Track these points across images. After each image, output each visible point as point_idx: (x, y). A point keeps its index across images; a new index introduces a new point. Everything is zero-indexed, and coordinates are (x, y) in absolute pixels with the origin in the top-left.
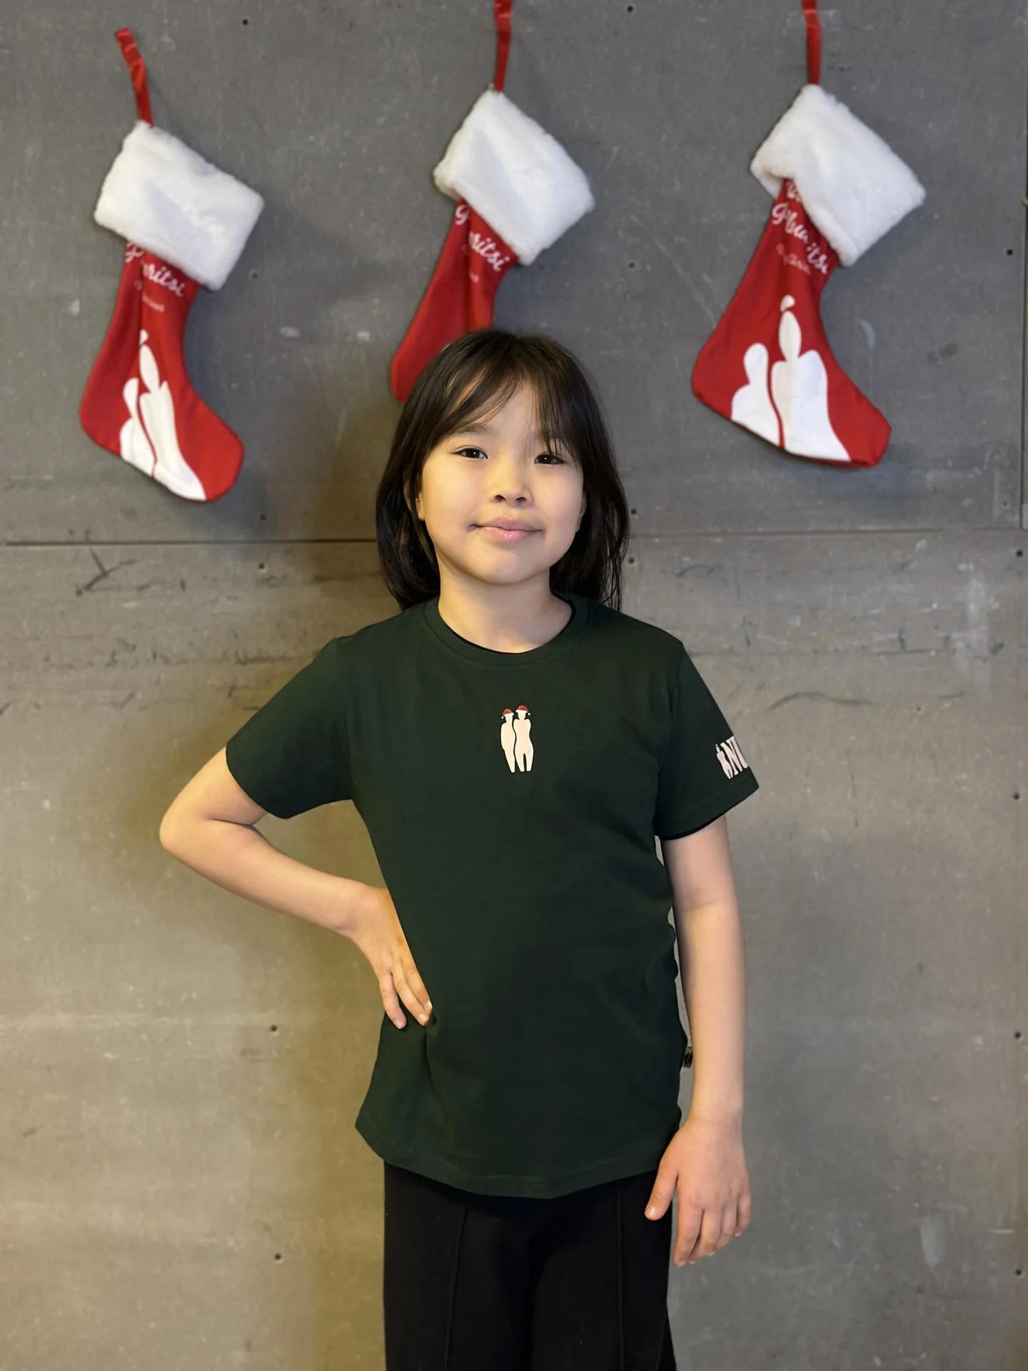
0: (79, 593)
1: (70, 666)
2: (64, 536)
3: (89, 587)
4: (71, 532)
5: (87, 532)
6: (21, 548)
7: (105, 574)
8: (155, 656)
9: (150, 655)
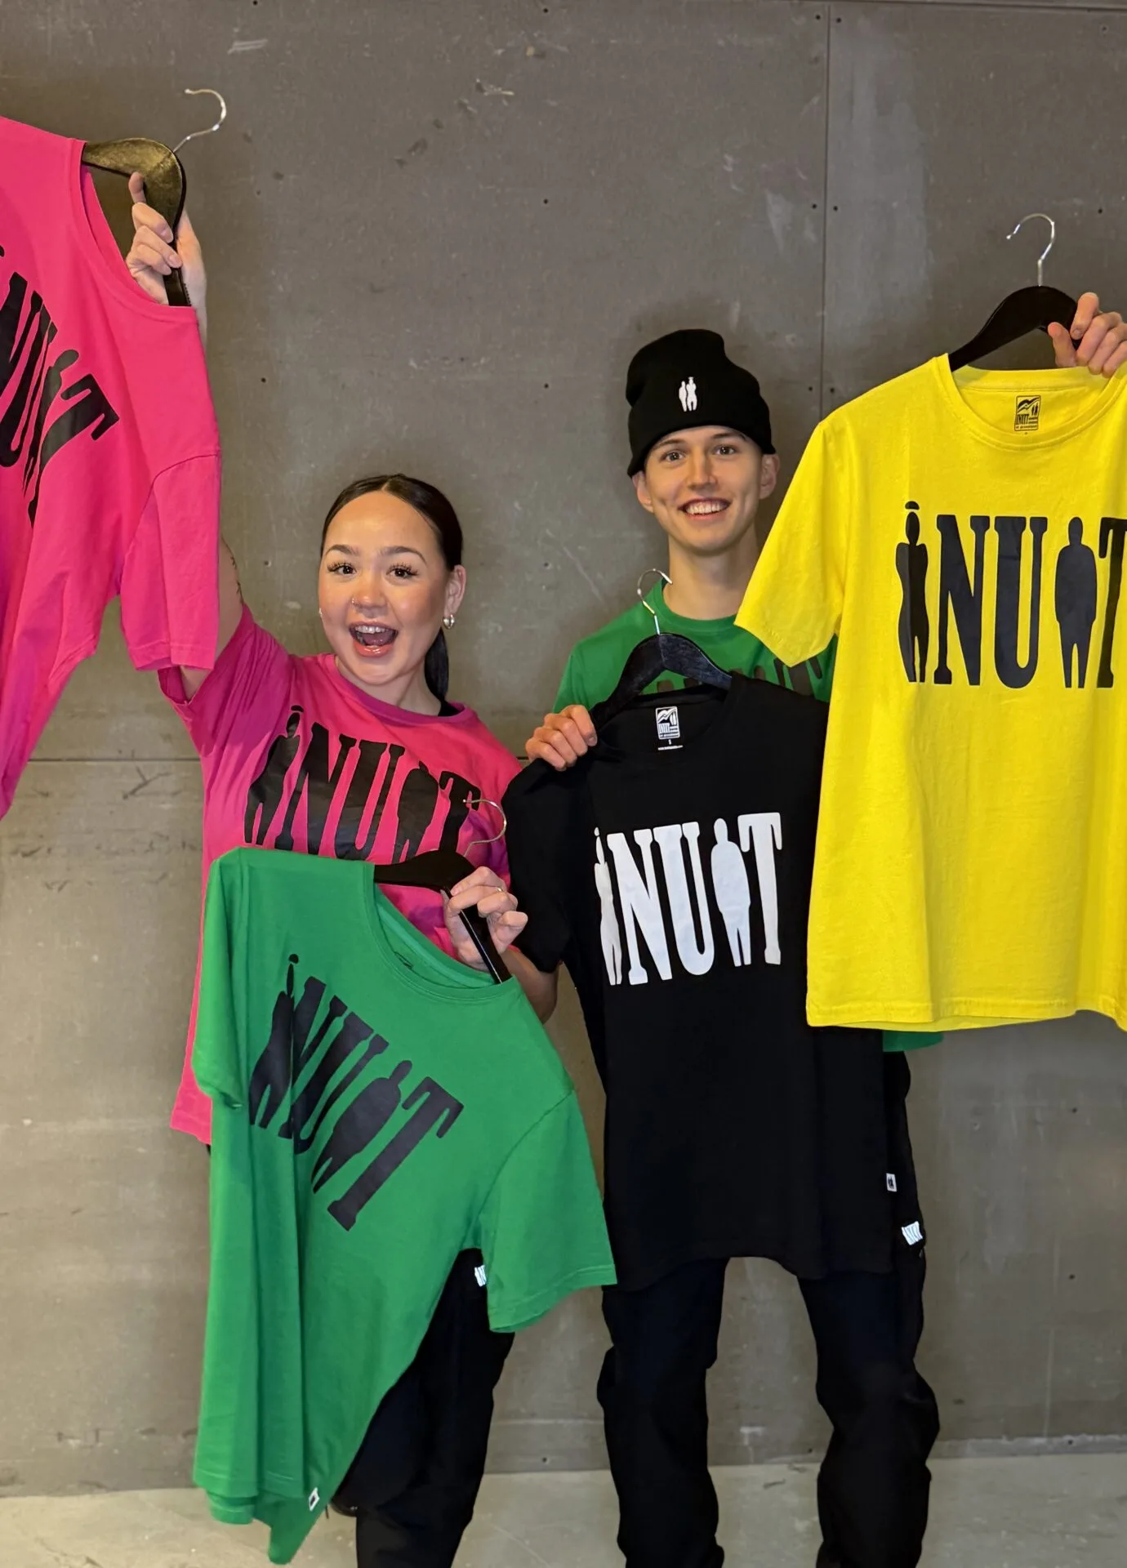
0: (125, 797)
1: (117, 853)
2: (115, 755)
3: (133, 792)
4: (120, 752)
5: (133, 752)
6: (80, 763)
7: (146, 783)
8: (184, 845)
9: (180, 845)
